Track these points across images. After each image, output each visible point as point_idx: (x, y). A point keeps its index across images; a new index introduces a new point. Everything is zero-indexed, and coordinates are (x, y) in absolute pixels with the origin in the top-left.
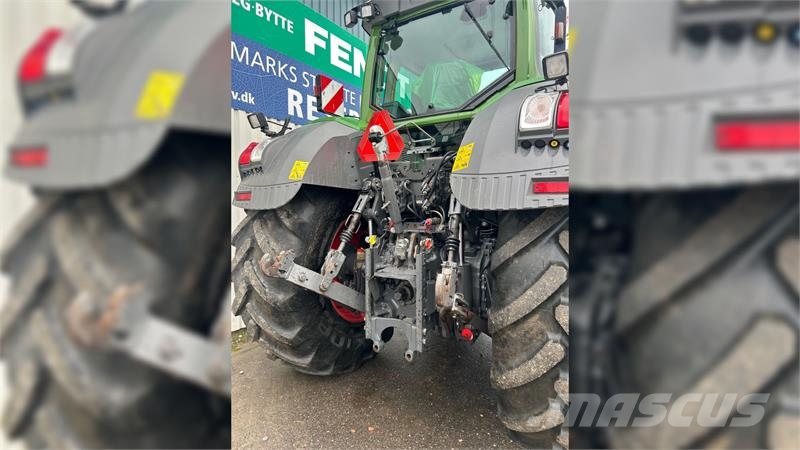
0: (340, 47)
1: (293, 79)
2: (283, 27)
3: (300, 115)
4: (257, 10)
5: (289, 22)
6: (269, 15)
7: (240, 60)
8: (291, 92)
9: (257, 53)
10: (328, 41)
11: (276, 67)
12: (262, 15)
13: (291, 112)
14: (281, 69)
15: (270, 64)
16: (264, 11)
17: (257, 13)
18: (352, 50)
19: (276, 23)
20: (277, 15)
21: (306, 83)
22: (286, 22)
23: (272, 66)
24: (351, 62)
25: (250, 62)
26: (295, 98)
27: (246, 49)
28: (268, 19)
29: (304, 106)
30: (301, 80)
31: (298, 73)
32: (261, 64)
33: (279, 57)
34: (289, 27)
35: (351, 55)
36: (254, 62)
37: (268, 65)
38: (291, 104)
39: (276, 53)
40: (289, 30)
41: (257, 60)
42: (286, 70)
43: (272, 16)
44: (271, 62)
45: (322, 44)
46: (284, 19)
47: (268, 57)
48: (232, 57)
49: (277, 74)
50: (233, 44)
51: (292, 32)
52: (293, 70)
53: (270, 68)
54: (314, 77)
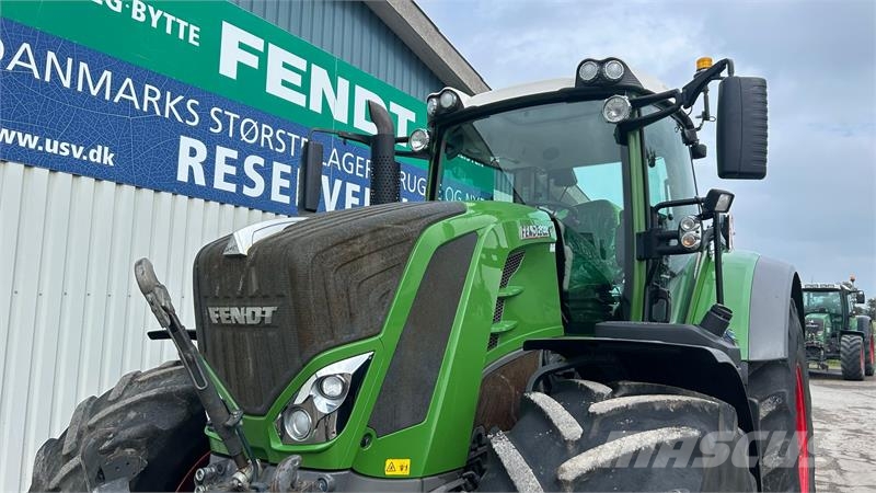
0: (285, 65)
1: (193, 119)
2: (181, 36)
3: (200, 180)
4: (135, 10)
5: (192, 28)
6: (155, 18)
7: (94, 92)
8: (186, 143)
9: (128, 80)
10: (263, 57)
11: (162, 103)
12: (142, 18)
13: (182, 176)
14: (170, 105)
15: (151, 96)
16: (147, 13)
17: (134, 16)
18: (309, 68)
19: (169, 31)
20: (170, 18)
21: (216, 126)
22: (187, 29)
23: (153, 100)
24: (305, 89)
25: (113, 95)
26: (193, 152)
27: (107, 74)
28: (154, 24)
29: (209, 166)
30: (206, 121)
31: (203, 111)
32: (134, 98)
33: (167, 85)
34: (192, 35)
35: (306, 77)
36: (121, 94)
37: (147, 98)
38: (184, 161)
39: (164, 78)
40: (191, 41)
41: (127, 91)
42: (181, 107)
43: (162, 21)
44: (152, 94)
45: (252, 61)
46: (183, 24)
47: (147, 87)
48: (80, 88)
49: (163, 113)
50: (83, 66)
51: (197, 44)
52: (193, 106)
53: (150, 103)
54: (233, 115)
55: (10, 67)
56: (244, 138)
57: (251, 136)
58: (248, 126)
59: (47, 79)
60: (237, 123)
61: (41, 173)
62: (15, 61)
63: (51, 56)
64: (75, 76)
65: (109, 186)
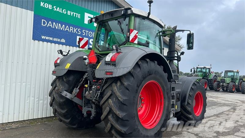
1: (79, 33)
2: (77, 17)
4: (68, 13)
5: (79, 15)
6: (72, 14)
7: (61, 29)
8: (78, 37)
9: (67, 26)
11: (73, 30)
12: (70, 14)
14: (75, 30)
19: (74, 16)
20: (74, 13)
21: (84, 34)
22: (78, 15)
25: (65, 29)
27: (64, 25)
30: (82, 33)
31: (81, 31)
32: (68, 29)
33: (74, 26)
34: (79, 16)
36: (66, 29)
37: (71, 29)
40: (79, 17)
42: (77, 31)
44: (72, 28)
47: (71, 27)
48: (59, 29)
49: (74, 32)
50: (60, 24)
51: (80, 18)
52: (79, 30)
53: (71, 30)
54: (87, 31)
55: (48, 26)
56: (89, 36)
57: (91, 35)
58: (90, 33)
59: (54, 27)
60: (88, 33)
61: (53, 44)
62: (49, 25)
63: (54, 23)
64: (58, 26)
65: (64, 46)
